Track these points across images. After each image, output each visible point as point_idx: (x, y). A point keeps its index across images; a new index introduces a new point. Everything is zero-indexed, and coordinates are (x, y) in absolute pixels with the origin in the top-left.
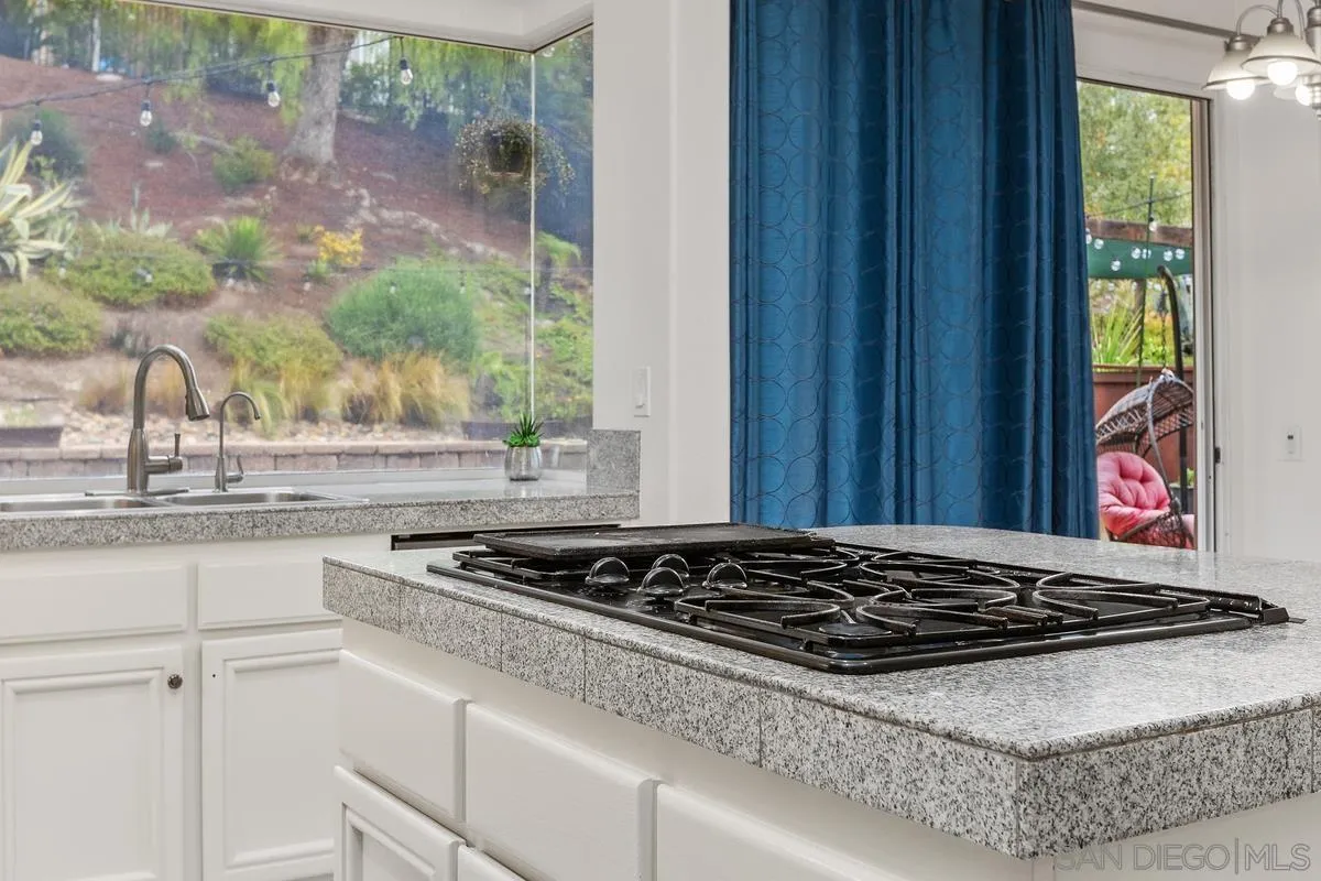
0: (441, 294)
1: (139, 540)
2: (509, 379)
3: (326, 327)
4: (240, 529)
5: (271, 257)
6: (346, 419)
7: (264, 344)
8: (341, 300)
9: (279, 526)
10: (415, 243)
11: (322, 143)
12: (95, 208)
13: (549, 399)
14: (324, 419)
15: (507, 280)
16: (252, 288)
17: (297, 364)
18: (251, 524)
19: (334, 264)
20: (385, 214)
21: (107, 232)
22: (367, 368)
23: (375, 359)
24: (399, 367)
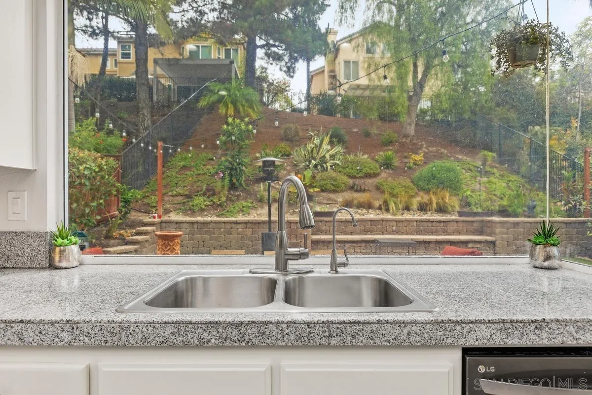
0: (449, 170)
1: (227, 343)
2: (473, 197)
3: (412, 182)
4: (317, 338)
5: (396, 162)
6: (419, 210)
7: (393, 187)
8: (417, 173)
9: (353, 336)
10: (440, 157)
11: (411, 130)
12: (348, 150)
13: (488, 204)
14: (412, 209)
15: (470, 166)
16: (391, 172)
17: (403, 193)
18: (327, 334)
19: (415, 164)
20: (430, 149)
21: (351, 157)
22: (425, 194)
23: (427, 191)
24: (435, 194)
